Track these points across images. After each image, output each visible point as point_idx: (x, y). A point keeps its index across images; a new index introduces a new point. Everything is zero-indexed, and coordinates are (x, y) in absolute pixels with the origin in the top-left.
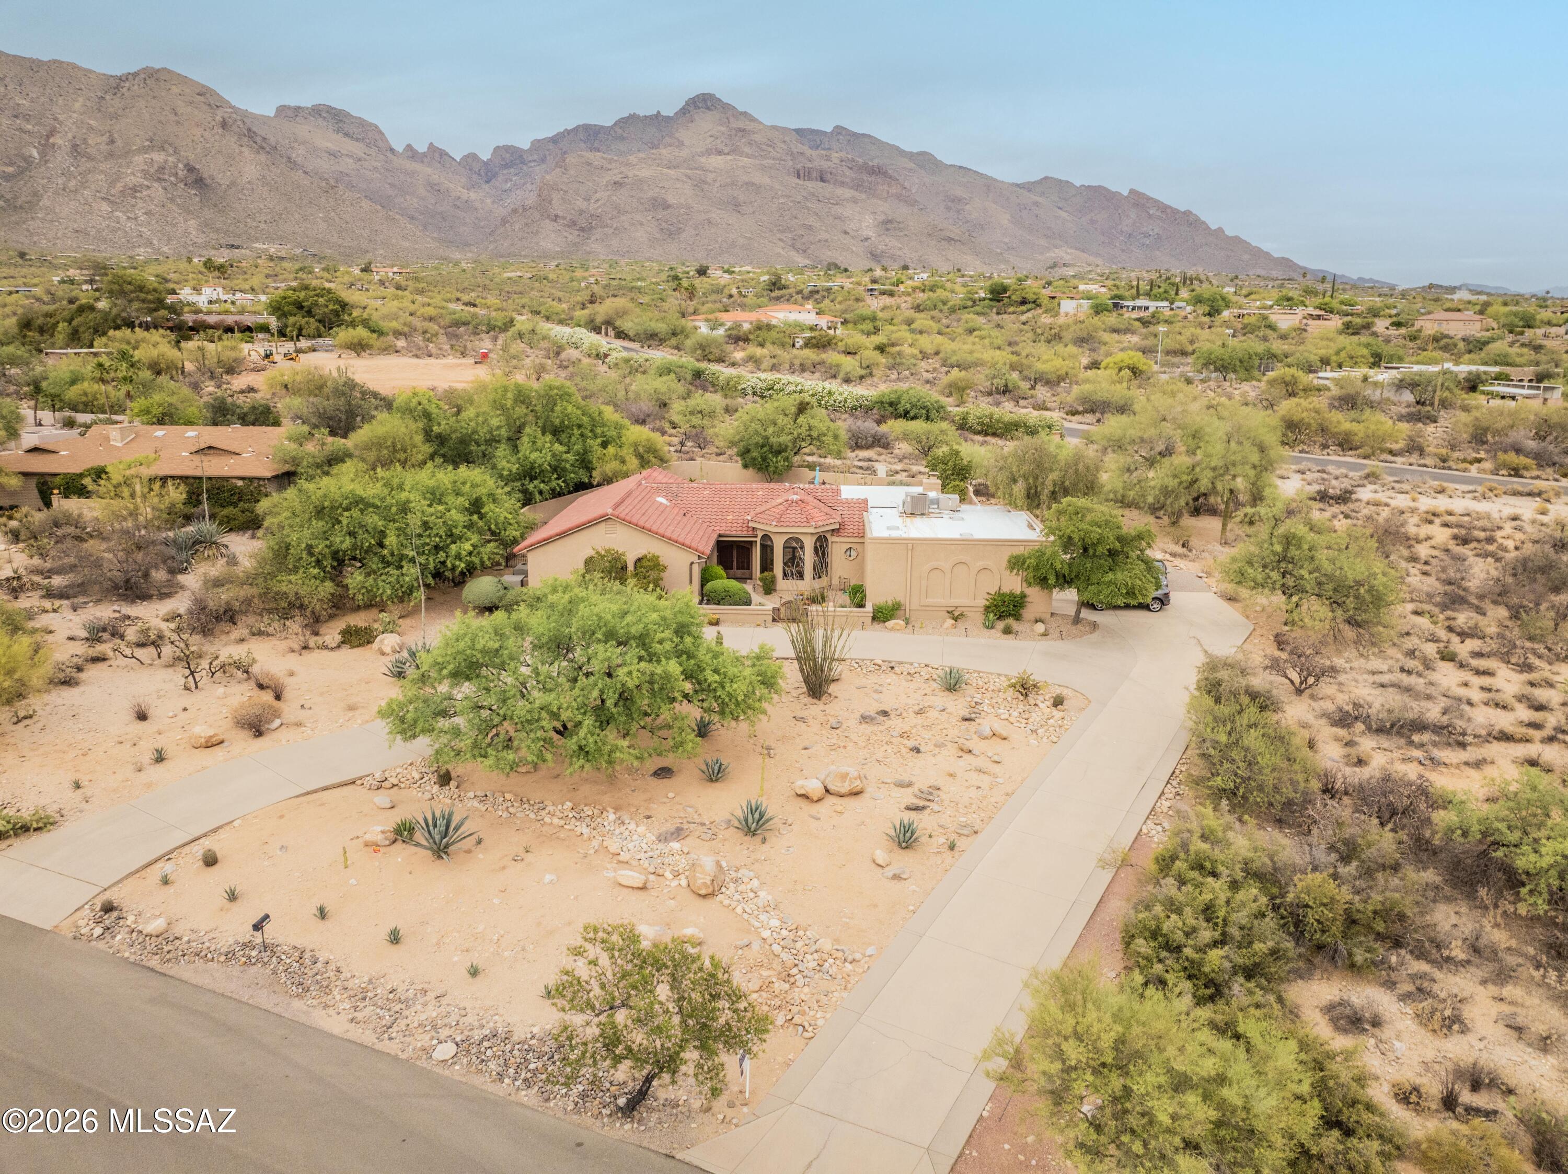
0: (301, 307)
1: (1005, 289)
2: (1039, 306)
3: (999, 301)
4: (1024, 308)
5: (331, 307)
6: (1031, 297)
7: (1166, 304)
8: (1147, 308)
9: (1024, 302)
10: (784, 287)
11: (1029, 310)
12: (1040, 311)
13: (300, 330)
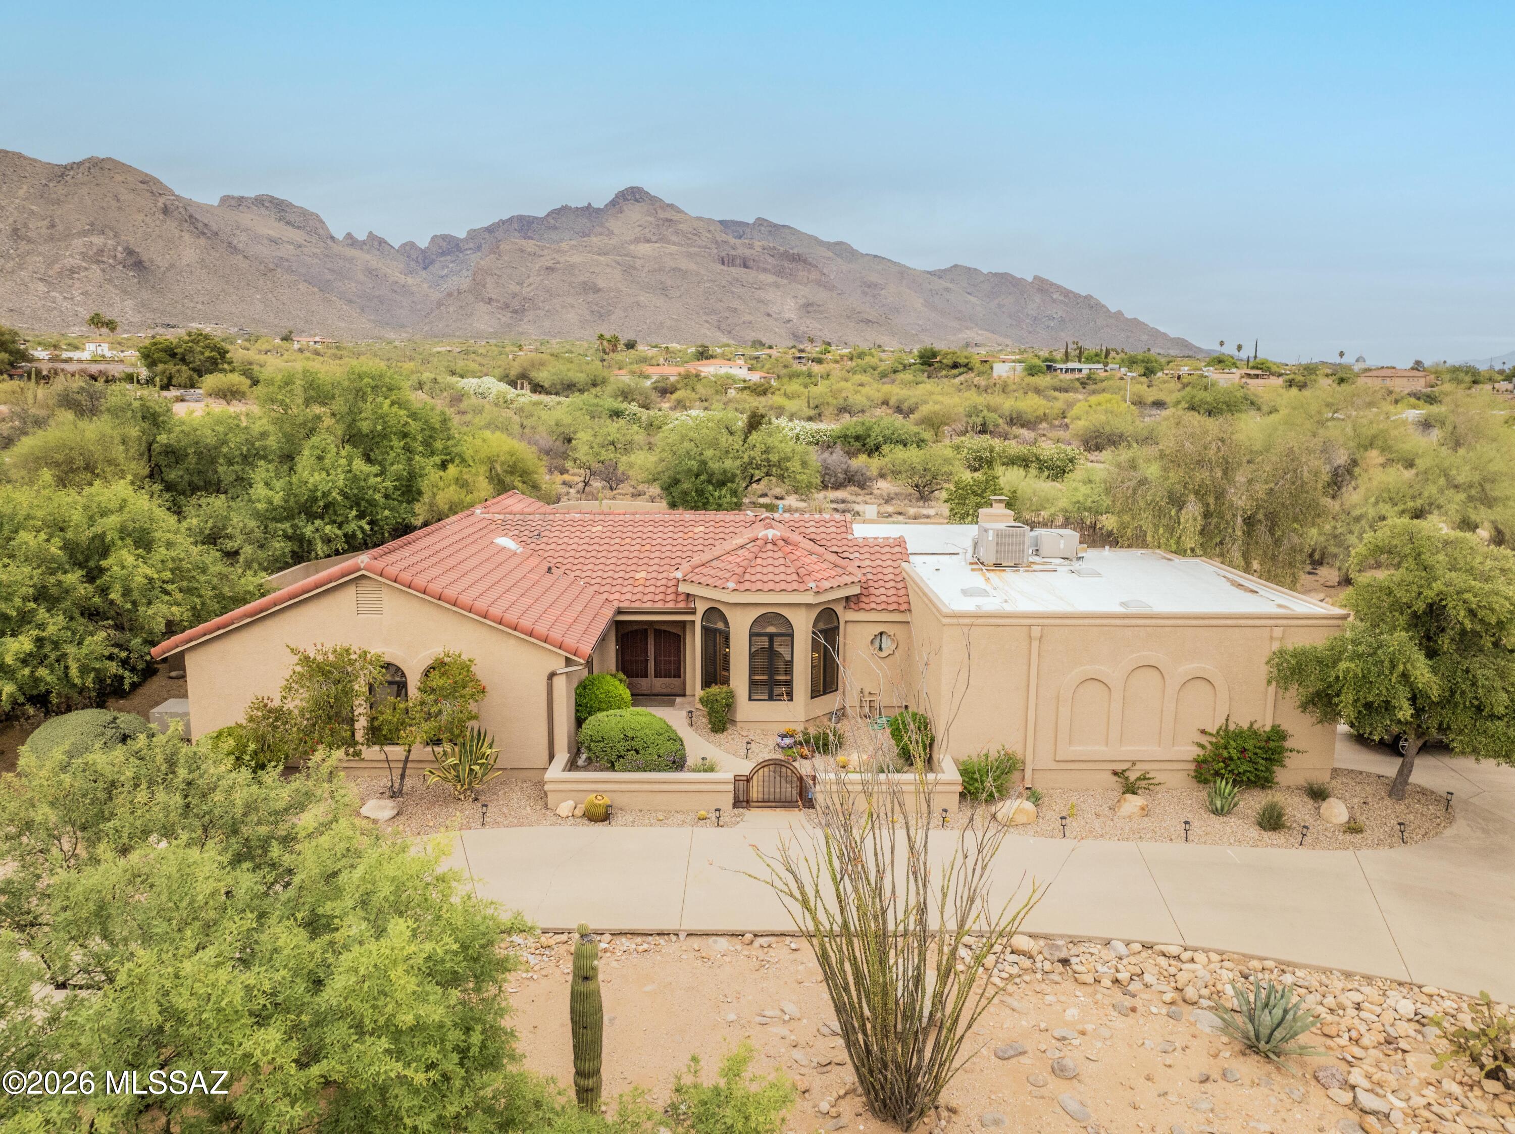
0: (173, 355)
1: (934, 355)
2: (971, 369)
3: (930, 365)
4: (956, 371)
5: (207, 354)
6: (963, 361)
7: (1101, 366)
8: (1080, 370)
9: (955, 366)
11: (961, 374)
12: (972, 375)
13: (170, 378)
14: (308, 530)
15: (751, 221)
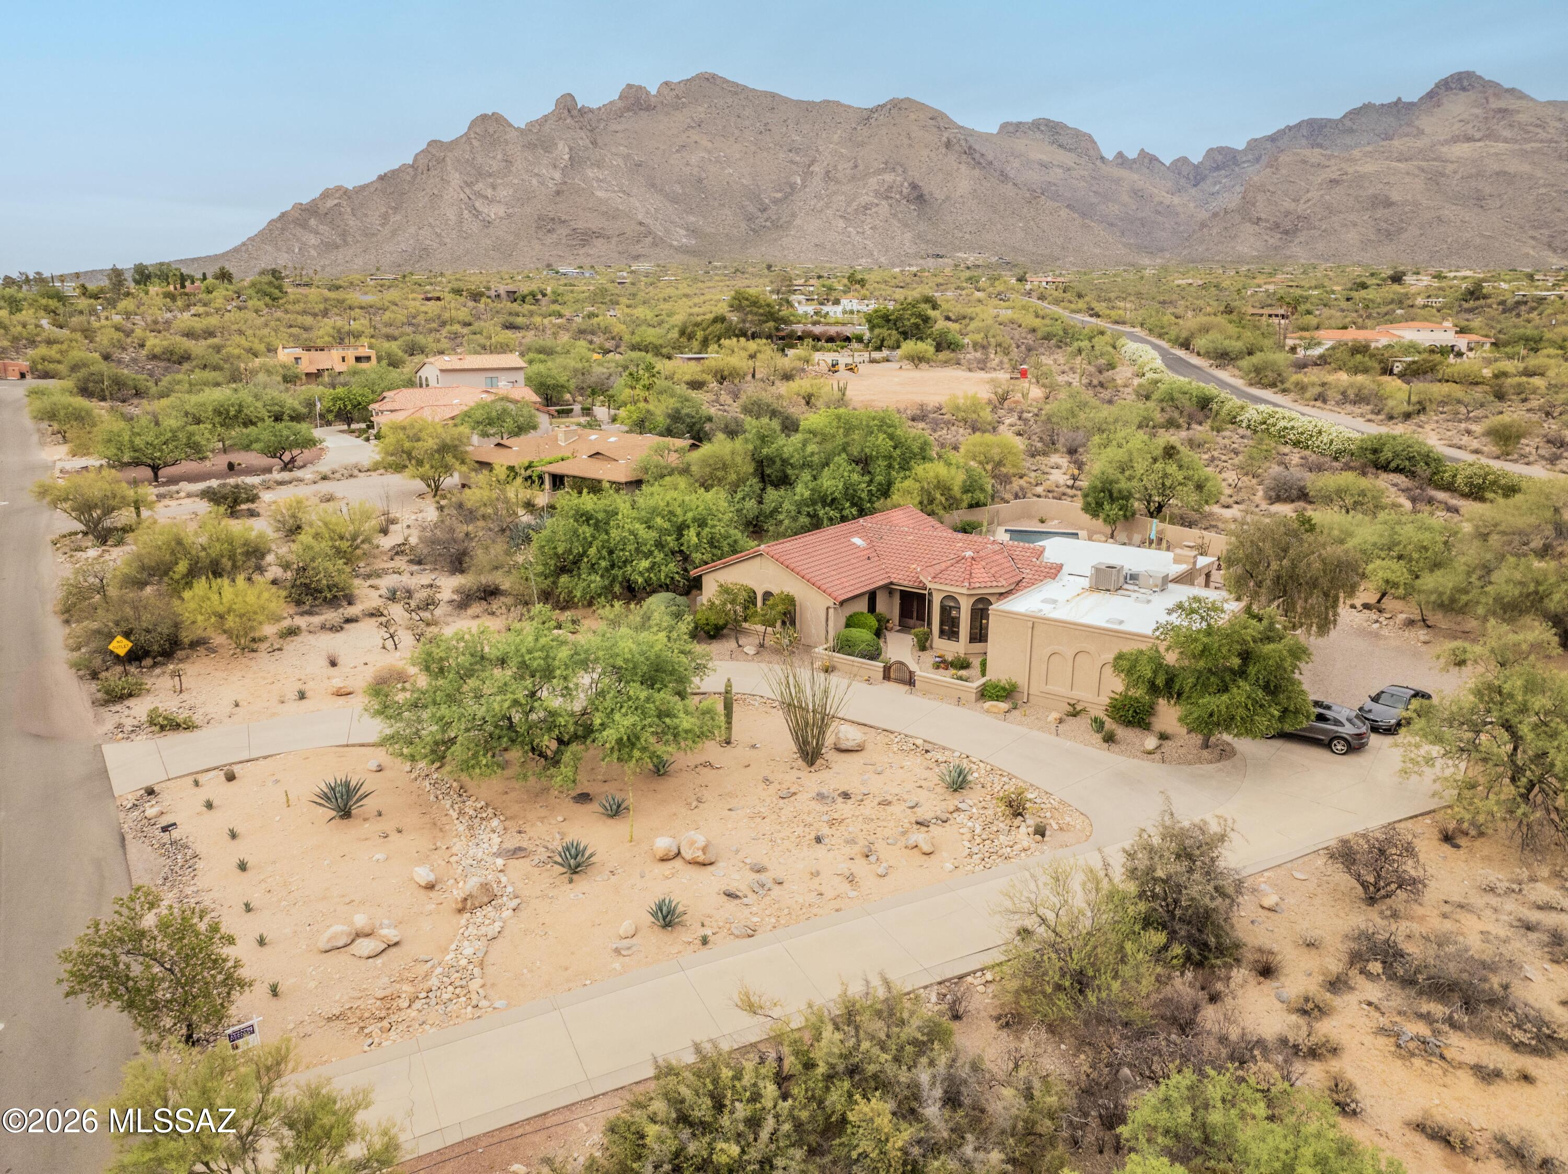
0: (888, 321)
5: (912, 321)
10: (1485, 297)
13: (883, 341)
14: (821, 513)
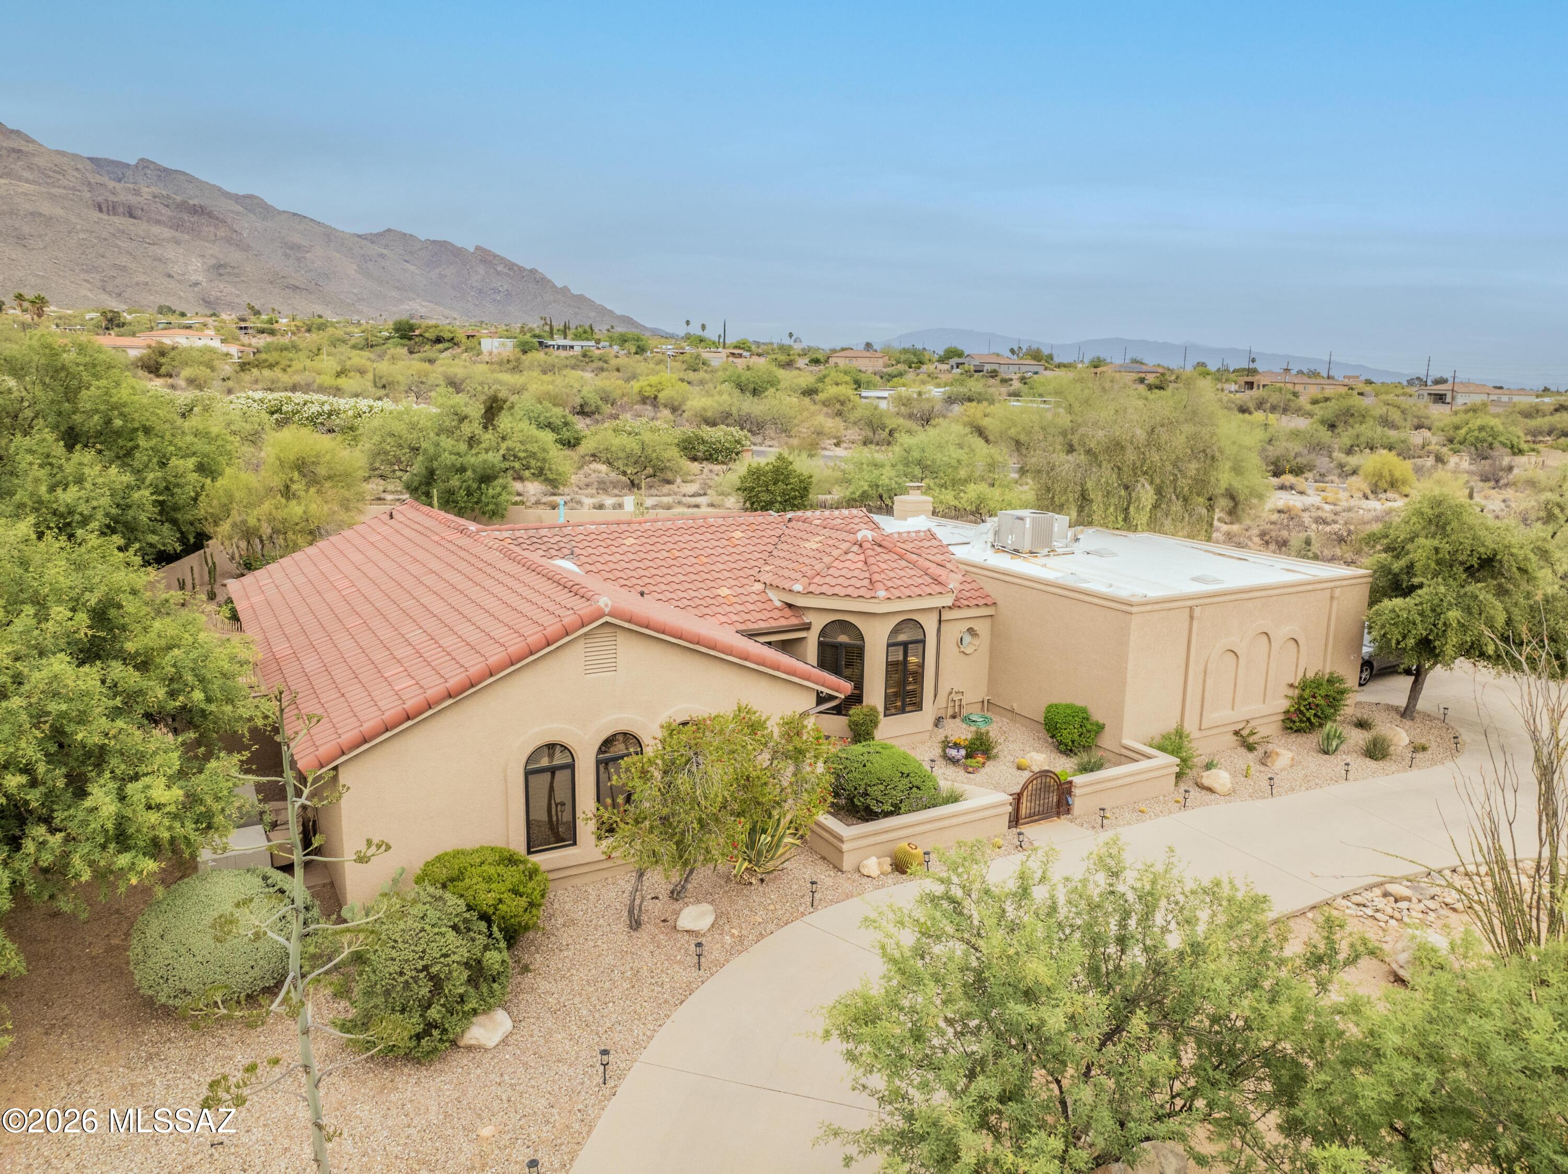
1: (412, 328)
2: (457, 344)
3: (410, 339)
4: (440, 346)
6: (447, 335)
7: (592, 343)
8: (572, 347)
9: (439, 340)
11: (446, 349)
12: (459, 350)
15: (133, 162)
